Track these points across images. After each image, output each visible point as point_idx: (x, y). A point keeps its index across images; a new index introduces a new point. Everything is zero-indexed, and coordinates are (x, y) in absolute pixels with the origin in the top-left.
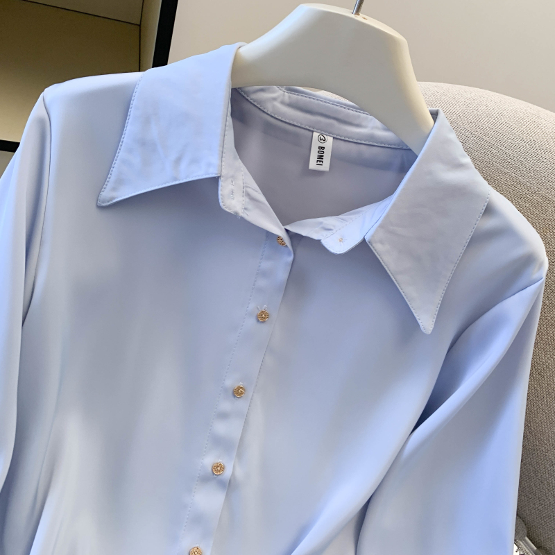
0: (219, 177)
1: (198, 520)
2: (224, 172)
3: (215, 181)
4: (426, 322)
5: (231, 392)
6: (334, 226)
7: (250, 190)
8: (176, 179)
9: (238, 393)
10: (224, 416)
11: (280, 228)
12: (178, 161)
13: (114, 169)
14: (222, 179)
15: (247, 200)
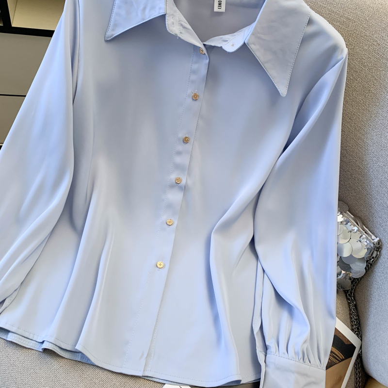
0: (165, 15)
1: (170, 206)
2: (168, 12)
3: (163, 17)
4: (283, 90)
5: (182, 140)
6: (229, 39)
7: (183, 23)
8: (144, 20)
9: (186, 141)
10: (179, 153)
11: (200, 43)
12: (145, 9)
13: (112, 19)
14: (167, 15)
15: (181, 28)
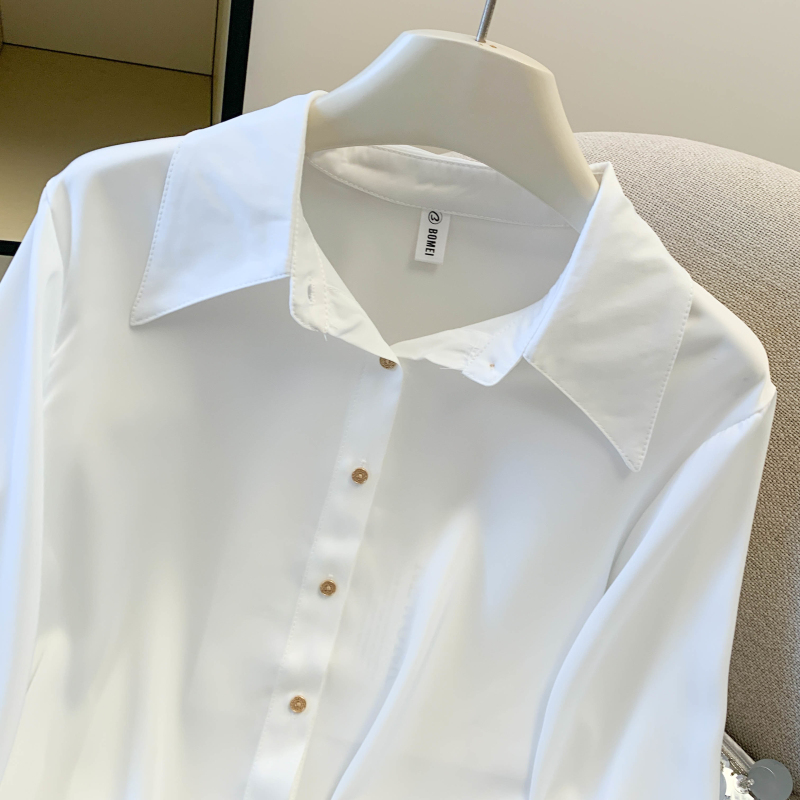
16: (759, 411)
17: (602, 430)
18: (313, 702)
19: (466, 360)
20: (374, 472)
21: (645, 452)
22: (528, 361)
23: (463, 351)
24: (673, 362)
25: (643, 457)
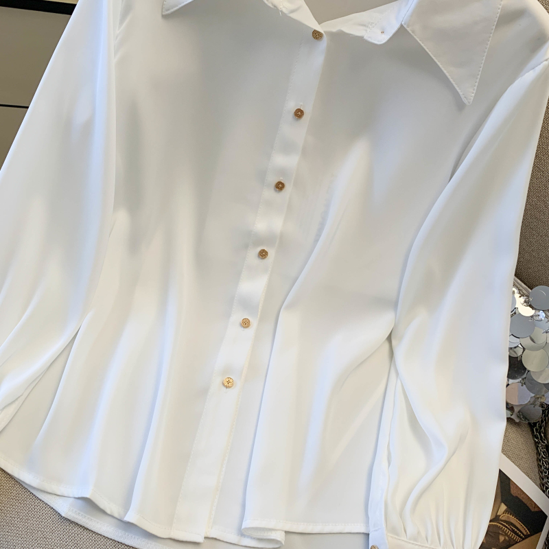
16: (546, 60)
17: (449, 77)
18: (272, 253)
19: (366, 31)
20: (308, 111)
21: (475, 92)
22: (405, 26)
23: (364, 25)
24: (494, 27)
25: (473, 95)
